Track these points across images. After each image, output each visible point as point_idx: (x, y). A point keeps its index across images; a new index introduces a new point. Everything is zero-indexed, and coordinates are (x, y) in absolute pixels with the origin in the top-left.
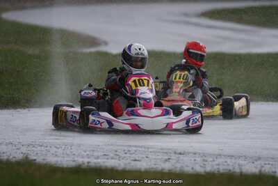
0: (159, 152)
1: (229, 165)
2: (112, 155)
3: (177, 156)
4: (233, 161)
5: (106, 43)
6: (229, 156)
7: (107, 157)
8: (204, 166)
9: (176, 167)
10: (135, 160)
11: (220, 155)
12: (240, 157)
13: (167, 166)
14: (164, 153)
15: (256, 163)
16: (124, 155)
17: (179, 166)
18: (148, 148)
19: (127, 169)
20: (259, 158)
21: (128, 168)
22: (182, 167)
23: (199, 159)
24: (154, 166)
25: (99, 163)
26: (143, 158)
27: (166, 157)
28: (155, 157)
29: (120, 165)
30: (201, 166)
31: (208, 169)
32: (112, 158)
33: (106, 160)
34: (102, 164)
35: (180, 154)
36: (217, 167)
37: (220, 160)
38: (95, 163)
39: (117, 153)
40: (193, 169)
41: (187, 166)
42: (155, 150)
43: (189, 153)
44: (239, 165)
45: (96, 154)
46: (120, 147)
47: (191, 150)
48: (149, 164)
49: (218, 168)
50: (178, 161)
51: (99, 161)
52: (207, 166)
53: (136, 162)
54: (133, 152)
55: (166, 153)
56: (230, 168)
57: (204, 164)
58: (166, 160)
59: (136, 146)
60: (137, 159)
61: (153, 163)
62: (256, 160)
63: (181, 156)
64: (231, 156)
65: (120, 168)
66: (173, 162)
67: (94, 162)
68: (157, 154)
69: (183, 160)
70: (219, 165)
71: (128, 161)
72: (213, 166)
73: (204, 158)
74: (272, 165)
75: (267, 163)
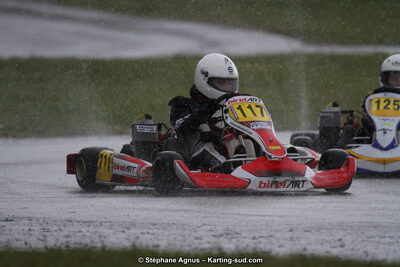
1: (85, 236)
3: (3, 223)
4: (92, 229)
6: (85, 222)
8: (44, 239)
11: (70, 221)
12: (102, 223)
15: (127, 231)
17: (4, 239)
20: (134, 225)
22: (9, 241)
23: (37, 228)
30: (39, 239)
31: (51, 242)
35: (7, 220)
36: (66, 239)
37: (70, 229)
40: (26, 243)
41: (17, 240)
43: (21, 218)
44: (100, 236)
47: (26, 215)
49: (68, 242)
52: (49, 239)
56: (87, 241)
57: (44, 236)
62: (128, 228)
63: (8, 224)
64: (88, 223)
69: (10, 230)
70: (68, 236)
72: (58, 238)
73: (45, 226)
74: (153, 234)
75: (145, 231)
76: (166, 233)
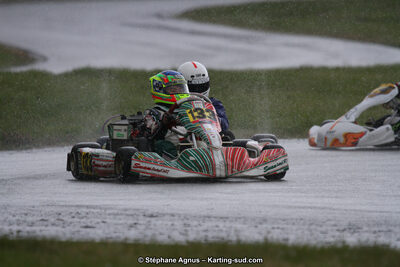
0: (121, 214)
1: (221, 231)
2: (53, 220)
3: (148, 219)
4: (228, 224)
5: (45, 59)
6: (221, 218)
7: (45, 223)
8: (185, 233)
9: (145, 236)
10: (87, 227)
11: (209, 217)
12: (237, 219)
13: (132, 235)
14: (128, 215)
15: (259, 226)
16: (70, 220)
17: (149, 233)
18: (106, 209)
19: (75, 240)
20: (265, 220)
21: (76, 237)
22: (154, 235)
23: (178, 224)
24: (114, 235)
25: (34, 232)
26: (98, 223)
27: (131, 221)
28: (115, 221)
29: (64, 234)
30: (181, 233)
31: (192, 237)
32: (53, 225)
33: (43, 228)
34: (38, 233)
35: (152, 216)
36: (204, 234)
37: (208, 225)
38: (28, 232)
39: (61, 217)
40: (169, 237)
41: (161, 234)
42: (116, 211)
43: (164, 215)
44: (236, 231)
45: (30, 219)
46: (65, 209)
47: (169, 212)
48: (107, 231)
49: (206, 236)
50: (148, 227)
51: (34, 228)
52: (190, 233)
53: (88, 230)
54: (84, 214)
55: (132, 215)
56: (224, 235)
57: (186, 231)
58: (131, 226)
59: (88, 207)
60: (90, 224)
61: (112, 229)
62: (261, 223)
63: (153, 219)
64: (224, 218)
65: (64, 239)
66: (141, 228)
67: (26, 230)
68: (118, 217)
69: (155, 225)
70: (206, 231)
71: (76, 229)
72: (198, 232)
73: (186, 221)
74: (283, 229)
75: (276, 226)
76: (294, 228)
